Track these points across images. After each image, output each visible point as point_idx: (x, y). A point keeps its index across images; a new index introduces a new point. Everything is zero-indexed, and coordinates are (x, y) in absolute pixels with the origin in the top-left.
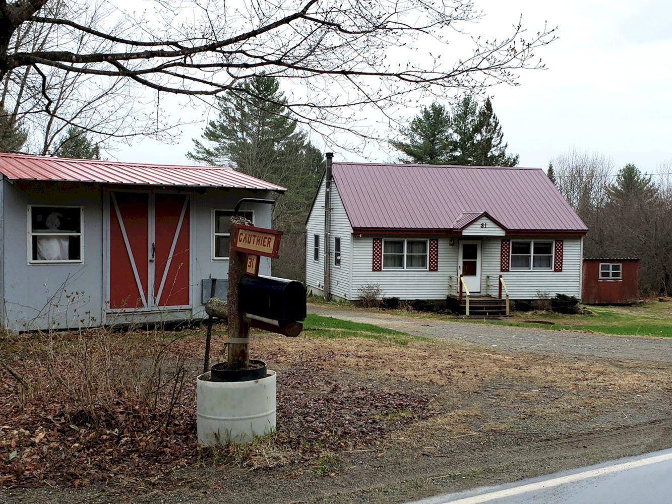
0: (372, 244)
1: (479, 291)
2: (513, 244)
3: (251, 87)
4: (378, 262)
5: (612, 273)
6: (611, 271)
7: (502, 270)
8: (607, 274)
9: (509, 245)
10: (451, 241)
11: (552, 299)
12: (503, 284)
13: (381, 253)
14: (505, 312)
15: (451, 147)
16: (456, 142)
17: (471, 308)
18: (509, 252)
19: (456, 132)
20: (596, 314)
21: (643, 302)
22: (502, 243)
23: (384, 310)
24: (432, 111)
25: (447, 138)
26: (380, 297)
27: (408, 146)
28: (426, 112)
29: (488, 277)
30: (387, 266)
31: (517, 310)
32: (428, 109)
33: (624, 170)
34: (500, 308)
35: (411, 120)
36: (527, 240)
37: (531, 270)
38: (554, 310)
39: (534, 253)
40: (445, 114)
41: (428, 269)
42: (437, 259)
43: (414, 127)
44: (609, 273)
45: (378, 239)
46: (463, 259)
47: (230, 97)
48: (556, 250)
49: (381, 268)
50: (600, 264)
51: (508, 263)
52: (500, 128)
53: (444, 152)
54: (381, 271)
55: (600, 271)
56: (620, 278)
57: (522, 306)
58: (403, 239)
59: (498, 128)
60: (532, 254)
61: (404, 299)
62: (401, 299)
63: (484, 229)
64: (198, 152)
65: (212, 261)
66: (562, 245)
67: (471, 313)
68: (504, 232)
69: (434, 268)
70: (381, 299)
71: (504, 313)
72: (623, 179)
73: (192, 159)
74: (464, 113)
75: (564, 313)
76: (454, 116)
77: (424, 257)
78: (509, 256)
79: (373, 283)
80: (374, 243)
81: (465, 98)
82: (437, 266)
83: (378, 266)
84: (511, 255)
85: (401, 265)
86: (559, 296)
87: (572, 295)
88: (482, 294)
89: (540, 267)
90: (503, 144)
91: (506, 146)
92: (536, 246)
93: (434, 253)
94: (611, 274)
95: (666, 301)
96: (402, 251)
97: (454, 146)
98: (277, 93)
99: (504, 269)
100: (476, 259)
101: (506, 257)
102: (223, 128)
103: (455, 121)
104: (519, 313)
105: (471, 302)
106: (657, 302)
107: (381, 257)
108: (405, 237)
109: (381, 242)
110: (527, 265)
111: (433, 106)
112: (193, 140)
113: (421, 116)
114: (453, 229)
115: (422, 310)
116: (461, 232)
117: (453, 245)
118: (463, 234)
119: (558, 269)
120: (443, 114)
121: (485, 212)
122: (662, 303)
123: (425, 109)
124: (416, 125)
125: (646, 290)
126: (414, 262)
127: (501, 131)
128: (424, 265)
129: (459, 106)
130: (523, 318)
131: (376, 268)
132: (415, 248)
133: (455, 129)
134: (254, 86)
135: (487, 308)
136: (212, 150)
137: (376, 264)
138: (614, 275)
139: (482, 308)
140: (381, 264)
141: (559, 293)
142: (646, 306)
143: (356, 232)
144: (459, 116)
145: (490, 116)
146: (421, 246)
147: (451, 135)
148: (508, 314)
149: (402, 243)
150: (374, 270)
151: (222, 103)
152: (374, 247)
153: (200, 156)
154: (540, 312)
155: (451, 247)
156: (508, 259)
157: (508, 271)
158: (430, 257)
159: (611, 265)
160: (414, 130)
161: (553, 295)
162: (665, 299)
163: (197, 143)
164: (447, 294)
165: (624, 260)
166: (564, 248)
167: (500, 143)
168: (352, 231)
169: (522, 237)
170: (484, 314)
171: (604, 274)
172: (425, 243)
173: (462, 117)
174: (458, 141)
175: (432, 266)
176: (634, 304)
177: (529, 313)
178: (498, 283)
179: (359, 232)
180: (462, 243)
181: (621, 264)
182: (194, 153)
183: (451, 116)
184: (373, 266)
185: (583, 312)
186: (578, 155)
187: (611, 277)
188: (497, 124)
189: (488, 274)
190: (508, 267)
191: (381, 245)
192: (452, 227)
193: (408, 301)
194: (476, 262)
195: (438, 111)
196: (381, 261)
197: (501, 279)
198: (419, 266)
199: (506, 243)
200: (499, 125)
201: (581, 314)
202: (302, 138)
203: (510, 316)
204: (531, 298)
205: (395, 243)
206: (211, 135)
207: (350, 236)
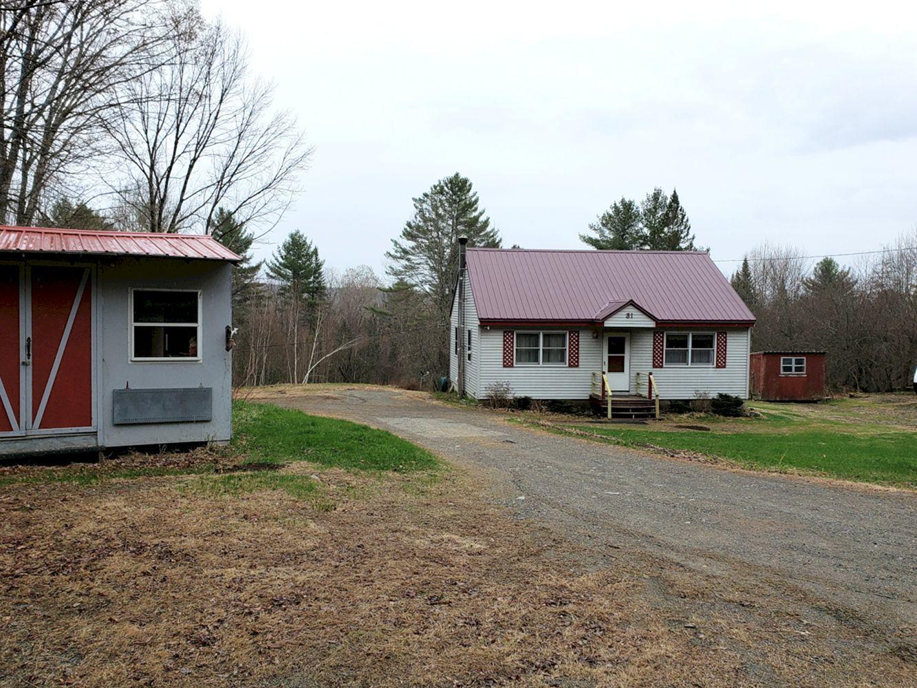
0: (502, 337)
1: (628, 390)
2: (667, 336)
3: (446, 188)
4: (509, 357)
5: (796, 367)
6: (794, 365)
7: (654, 366)
8: (789, 369)
9: (663, 337)
10: (594, 333)
11: (713, 399)
12: (653, 383)
13: (512, 347)
14: (655, 414)
15: (641, 241)
16: (647, 237)
17: (613, 410)
18: (662, 346)
19: (646, 226)
20: (765, 417)
21: (829, 399)
22: (655, 335)
23: (513, 411)
24: (621, 207)
25: (637, 232)
26: (510, 396)
27: (597, 241)
28: (616, 207)
29: (638, 374)
30: (520, 361)
31: (671, 412)
32: (618, 205)
33: (821, 263)
34: (649, 410)
35: (601, 216)
36: (684, 333)
37: (689, 365)
38: (715, 412)
39: (693, 347)
40: (635, 209)
41: (567, 365)
42: (578, 353)
43: (604, 222)
44: (791, 367)
45: (510, 332)
46: (609, 353)
47: (426, 199)
48: (718, 344)
49: (512, 364)
50: (782, 358)
51: (662, 358)
52: (687, 220)
53: (634, 246)
54: (512, 367)
55: (782, 365)
56: (805, 373)
57: (678, 407)
58: (538, 331)
59: (685, 220)
60: (690, 348)
61: (538, 398)
62: (534, 398)
63: (630, 319)
64: (396, 251)
65: (130, 362)
66: (725, 338)
67: (613, 416)
68: (654, 323)
69: (574, 364)
70: (512, 398)
71: (653, 416)
72: (820, 272)
73: (390, 257)
74: (654, 208)
75: (726, 415)
76: (644, 210)
77: (563, 352)
78: (662, 350)
79: (503, 380)
80: (505, 336)
81: (654, 193)
82: (578, 362)
83: (509, 362)
84: (665, 348)
85: (537, 360)
86: (721, 395)
87: (737, 395)
88: (631, 393)
89: (700, 362)
90: (690, 236)
91: (693, 238)
92: (695, 339)
93: (574, 347)
94: (793, 369)
95: (857, 397)
96: (537, 345)
97: (644, 240)
98: (471, 193)
99: (657, 364)
100: (624, 353)
101: (659, 352)
102: (418, 228)
103: (645, 215)
104: (672, 416)
105: (613, 403)
106: (847, 398)
107: (512, 351)
108: (541, 329)
109: (513, 334)
110: (685, 361)
111: (623, 201)
112: (392, 240)
113: (611, 212)
114: (595, 319)
115: (557, 412)
116: (603, 323)
117: (597, 337)
118: (606, 325)
119: (721, 364)
120: (633, 209)
121: (632, 301)
122: (853, 400)
123: (615, 204)
124: (606, 220)
125: (835, 386)
126: (552, 357)
127: (688, 224)
128: (563, 360)
129: (649, 201)
130: (675, 422)
131: (508, 364)
132: (553, 340)
133: (645, 223)
134: (448, 187)
135: (634, 410)
136: (408, 249)
137: (507, 359)
138: (797, 369)
139: (627, 410)
140: (512, 359)
141: (721, 392)
142: (833, 404)
143: (483, 324)
144: (649, 211)
145: (677, 209)
146: (560, 340)
147: (641, 229)
148: (657, 416)
149: (538, 336)
150: (504, 366)
151: (417, 205)
152: (504, 341)
153: (398, 255)
154: (697, 415)
155: (594, 340)
156: (662, 354)
157: (662, 367)
158: (570, 351)
159: (794, 359)
160: (603, 225)
161: (713, 395)
162: (858, 395)
163: (396, 243)
164: (590, 393)
165: (808, 353)
166: (728, 341)
167: (687, 235)
168: (479, 323)
169: (678, 329)
170: (630, 416)
171: (786, 369)
172: (564, 336)
173: (651, 212)
174: (648, 235)
175: (572, 362)
176: (819, 400)
177: (685, 416)
178: (648, 381)
179: (486, 324)
180: (607, 335)
181: (805, 358)
182: (393, 253)
183: (641, 210)
184: (504, 362)
185: (749, 415)
186: (771, 246)
187: (793, 372)
188: (683, 218)
189: (638, 370)
190: (662, 362)
191: (512, 338)
192: (594, 318)
193: (543, 400)
194: (624, 357)
195: (628, 206)
196: (512, 355)
197: (651, 376)
198: (557, 362)
199: (659, 335)
200: (686, 217)
201: (747, 416)
202: (493, 236)
203: (660, 420)
204: (687, 398)
205: (531, 335)
206: (409, 235)
207: (477, 328)
